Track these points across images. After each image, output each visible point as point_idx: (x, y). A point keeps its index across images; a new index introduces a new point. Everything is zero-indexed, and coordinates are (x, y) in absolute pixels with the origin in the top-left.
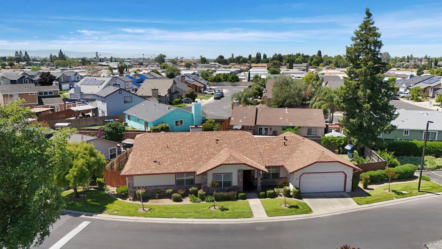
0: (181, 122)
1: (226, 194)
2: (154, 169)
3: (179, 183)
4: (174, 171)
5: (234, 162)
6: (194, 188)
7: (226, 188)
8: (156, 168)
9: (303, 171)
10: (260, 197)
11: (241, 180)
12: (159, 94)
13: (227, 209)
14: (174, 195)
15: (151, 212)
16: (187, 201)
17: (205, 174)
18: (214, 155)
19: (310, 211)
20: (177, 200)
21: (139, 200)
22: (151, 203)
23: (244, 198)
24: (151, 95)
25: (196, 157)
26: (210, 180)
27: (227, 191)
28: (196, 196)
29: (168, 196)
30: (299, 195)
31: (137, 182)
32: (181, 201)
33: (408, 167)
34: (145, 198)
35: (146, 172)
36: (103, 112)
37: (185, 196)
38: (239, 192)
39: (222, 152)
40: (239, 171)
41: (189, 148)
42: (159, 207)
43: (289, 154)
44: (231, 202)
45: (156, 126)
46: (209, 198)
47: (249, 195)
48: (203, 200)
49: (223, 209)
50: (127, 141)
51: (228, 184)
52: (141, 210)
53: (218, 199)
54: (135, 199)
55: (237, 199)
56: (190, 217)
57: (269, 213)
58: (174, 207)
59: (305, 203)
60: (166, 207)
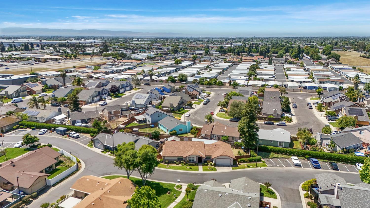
0: (182, 129)
1: (192, 164)
2: (171, 154)
3: (178, 159)
4: (177, 156)
5: (195, 154)
6: (182, 161)
7: (193, 162)
8: (172, 154)
9: (217, 158)
10: (202, 165)
11: (197, 160)
12: (173, 106)
13: (191, 168)
14: (177, 163)
15: (170, 168)
16: (180, 165)
17: (186, 157)
18: (190, 150)
19: (216, 170)
20: (177, 164)
21: (166, 164)
22: (170, 165)
23: (198, 165)
24: (169, 106)
25: (184, 151)
26: (188, 159)
27: (192, 163)
28: (183, 163)
29: (175, 163)
30: (215, 165)
31: (166, 158)
32: (178, 165)
33: (259, 157)
34: (168, 163)
35: (169, 155)
36: (149, 121)
37: (180, 163)
38: (196, 163)
39: (192, 150)
40: (197, 157)
41: (182, 148)
42: (172, 166)
43: (215, 151)
44: (193, 166)
45: (172, 132)
46: (187, 165)
47: (199, 164)
48: (185, 165)
49: (190, 168)
50: (162, 140)
51: (193, 160)
52: (167, 167)
53: (189, 165)
54: (165, 163)
55: (195, 165)
56: (181, 170)
57: (203, 170)
58: (176, 167)
59: (216, 168)
60: (174, 167)
